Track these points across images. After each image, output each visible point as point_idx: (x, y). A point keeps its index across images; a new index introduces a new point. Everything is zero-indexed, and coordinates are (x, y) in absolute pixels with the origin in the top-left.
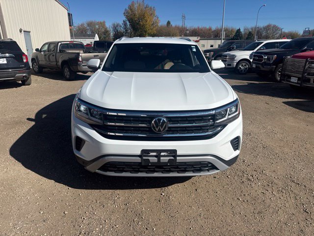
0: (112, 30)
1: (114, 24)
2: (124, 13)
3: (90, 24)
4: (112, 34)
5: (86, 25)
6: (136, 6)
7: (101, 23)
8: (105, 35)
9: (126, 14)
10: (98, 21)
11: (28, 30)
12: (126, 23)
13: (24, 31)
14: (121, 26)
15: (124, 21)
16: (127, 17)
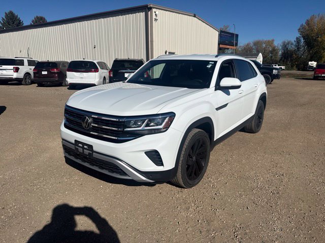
0: (281, 48)
1: (285, 42)
2: (299, 29)
3: (257, 44)
4: (280, 52)
5: (252, 45)
6: (316, 20)
7: (269, 41)
8: (271, 53)
9: (302, 30)
10: (265, 40)
11: (173, 52)
12: (300, 40)
13: (169, 53)
14: (292, 44)
15: (297, 38)
16: (302, 33)
